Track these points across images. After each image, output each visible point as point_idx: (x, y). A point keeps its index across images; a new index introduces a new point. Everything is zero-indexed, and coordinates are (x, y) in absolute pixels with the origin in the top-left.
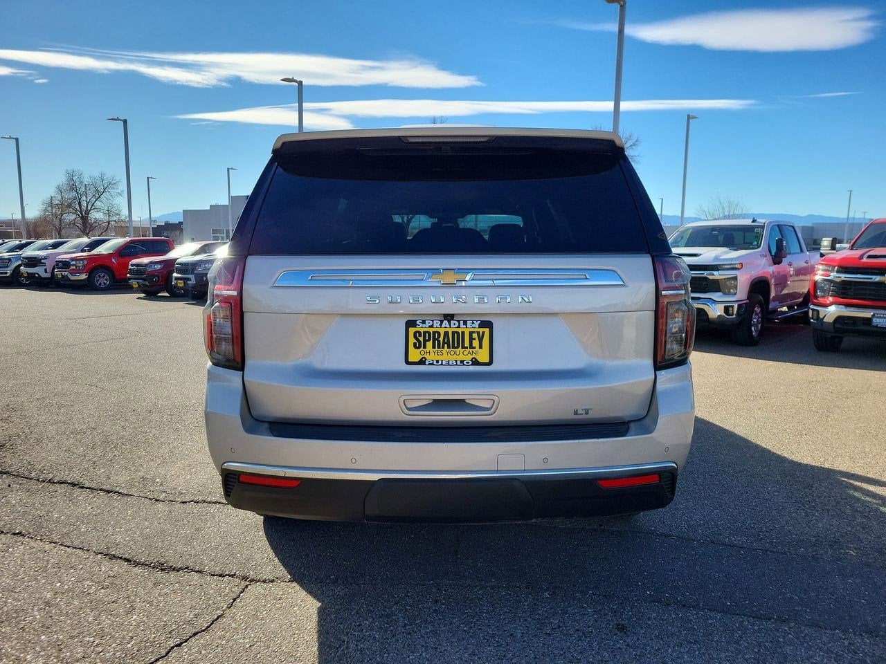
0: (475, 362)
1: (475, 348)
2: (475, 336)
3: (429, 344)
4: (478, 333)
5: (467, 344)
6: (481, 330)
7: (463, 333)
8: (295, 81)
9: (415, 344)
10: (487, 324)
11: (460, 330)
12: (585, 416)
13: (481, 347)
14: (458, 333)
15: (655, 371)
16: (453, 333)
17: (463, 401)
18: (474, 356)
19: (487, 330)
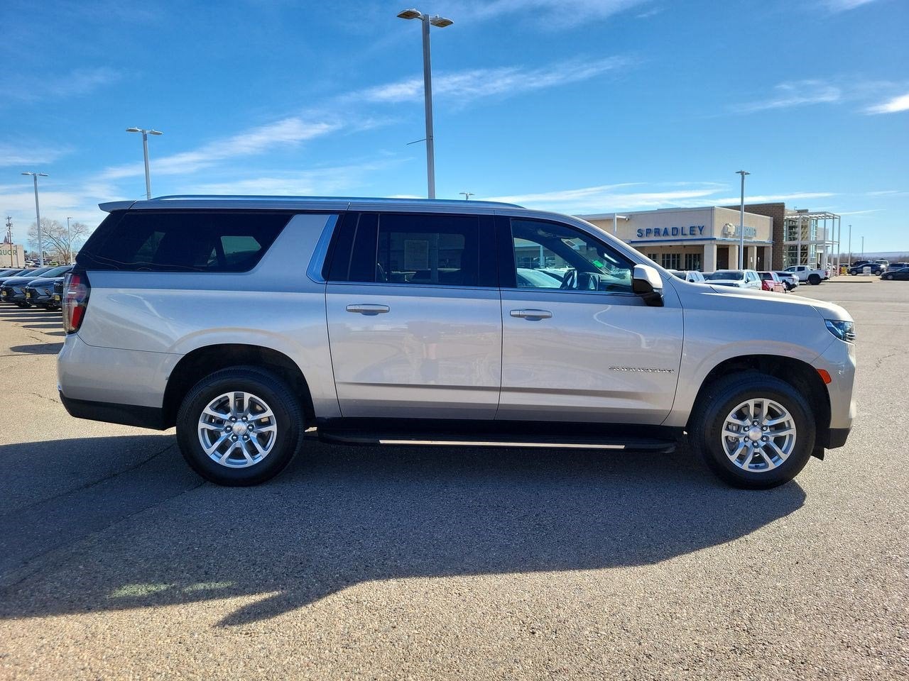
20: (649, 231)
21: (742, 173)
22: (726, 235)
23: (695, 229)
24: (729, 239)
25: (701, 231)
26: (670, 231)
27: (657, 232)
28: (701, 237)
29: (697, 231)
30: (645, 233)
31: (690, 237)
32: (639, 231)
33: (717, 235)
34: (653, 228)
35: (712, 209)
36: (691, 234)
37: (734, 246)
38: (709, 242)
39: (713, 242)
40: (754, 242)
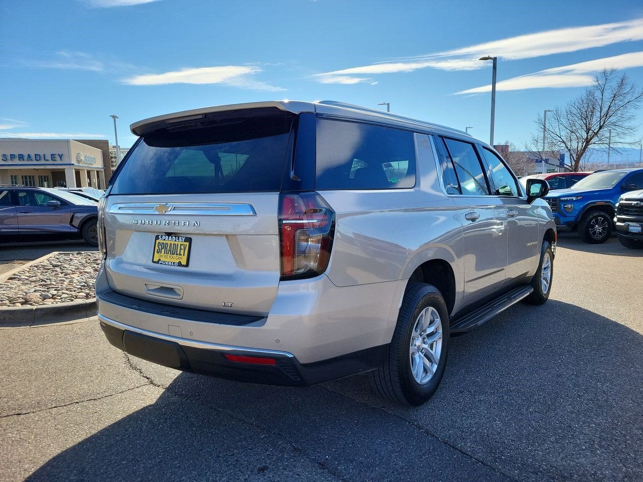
0: (180, 264)
1: (181, 255)
2: (182, 247)
3: (163, 250)
4: (184, 245)
5: (178, 253)
6: (185, 243)
7: (178, 244)
8: (491, 58)
9: (157, 250)
10: (189, 240)
11: (176, 243)
12: (229, 308)
13: (184, 255)
14: (175, 244)
15: (280, 281)
16: (174, 244)
17: (172, 289)
18: (180, 260)
19: (188, 243)
20: (13, 156)
21: (114, 117)
22: (79, 162)
23: (56, 156)
24: (80, 165)
25: (61, 157)
26: (33, 157)
27: (21, 157)
28: (61, 162)
29: (58, 158)
30: (9, 158)
31: (52, 162)
32: (4, 155)
33: (74, 162)
34: (16, 154)
35: (68, 141)
36: (52, 160)
37: (84, 170)
38: (68, 166)
39: (72, 166)
40: (95, 168)
